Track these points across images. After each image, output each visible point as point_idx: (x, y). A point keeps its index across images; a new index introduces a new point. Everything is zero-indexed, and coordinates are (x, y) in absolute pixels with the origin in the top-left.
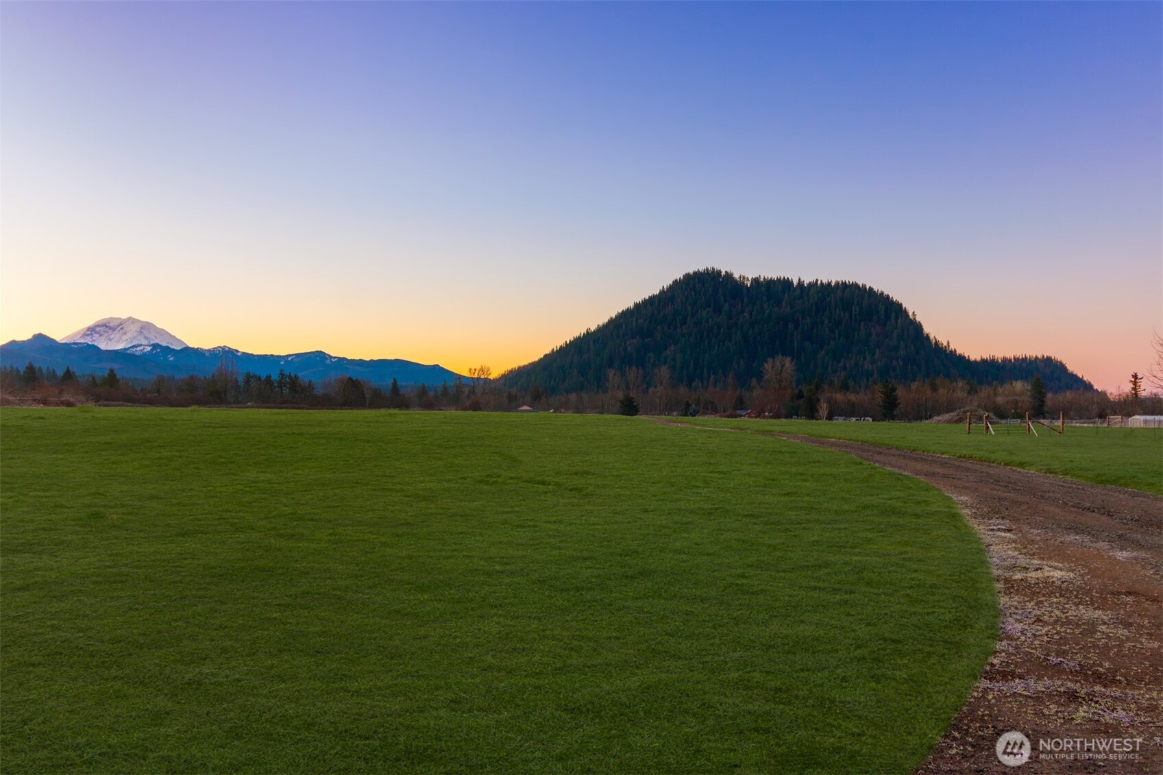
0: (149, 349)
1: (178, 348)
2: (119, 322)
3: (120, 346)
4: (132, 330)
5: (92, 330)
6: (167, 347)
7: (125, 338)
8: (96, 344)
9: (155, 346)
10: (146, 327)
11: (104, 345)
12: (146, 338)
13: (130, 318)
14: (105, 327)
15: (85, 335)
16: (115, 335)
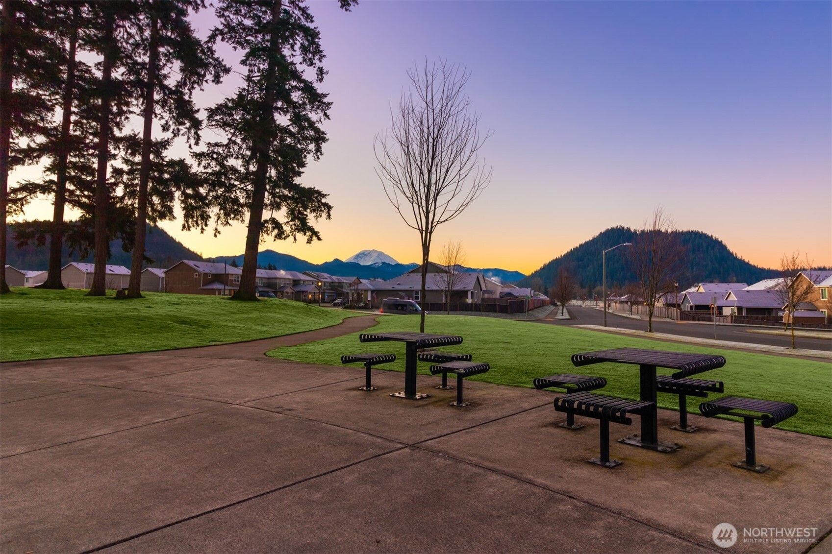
0: (381, 264)
1: (393, 264)
2: (368, 252)
3: (369, 263)
4: (375, 255)
5: (358, 256)
6: (389, 264)
7: (372, 259)
8: (359, 263)
9: (384, 263)
10: (380, 254)
11: (362, 263)
12: (381, 259)
13: (373, 250)
14: (363, 255)
15: (355, 258)
16: (367, 258)
